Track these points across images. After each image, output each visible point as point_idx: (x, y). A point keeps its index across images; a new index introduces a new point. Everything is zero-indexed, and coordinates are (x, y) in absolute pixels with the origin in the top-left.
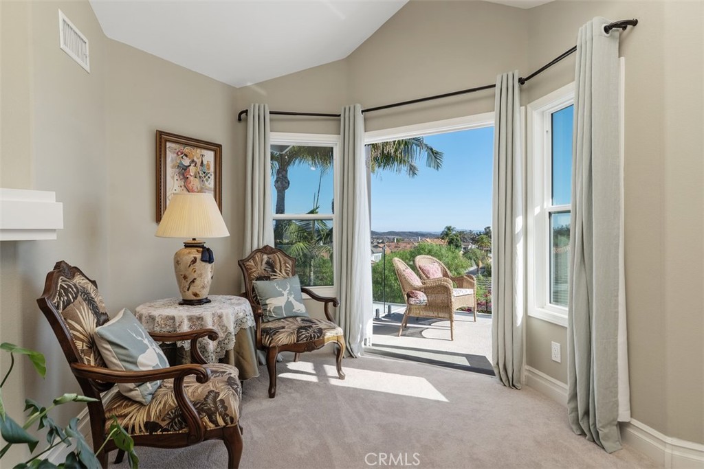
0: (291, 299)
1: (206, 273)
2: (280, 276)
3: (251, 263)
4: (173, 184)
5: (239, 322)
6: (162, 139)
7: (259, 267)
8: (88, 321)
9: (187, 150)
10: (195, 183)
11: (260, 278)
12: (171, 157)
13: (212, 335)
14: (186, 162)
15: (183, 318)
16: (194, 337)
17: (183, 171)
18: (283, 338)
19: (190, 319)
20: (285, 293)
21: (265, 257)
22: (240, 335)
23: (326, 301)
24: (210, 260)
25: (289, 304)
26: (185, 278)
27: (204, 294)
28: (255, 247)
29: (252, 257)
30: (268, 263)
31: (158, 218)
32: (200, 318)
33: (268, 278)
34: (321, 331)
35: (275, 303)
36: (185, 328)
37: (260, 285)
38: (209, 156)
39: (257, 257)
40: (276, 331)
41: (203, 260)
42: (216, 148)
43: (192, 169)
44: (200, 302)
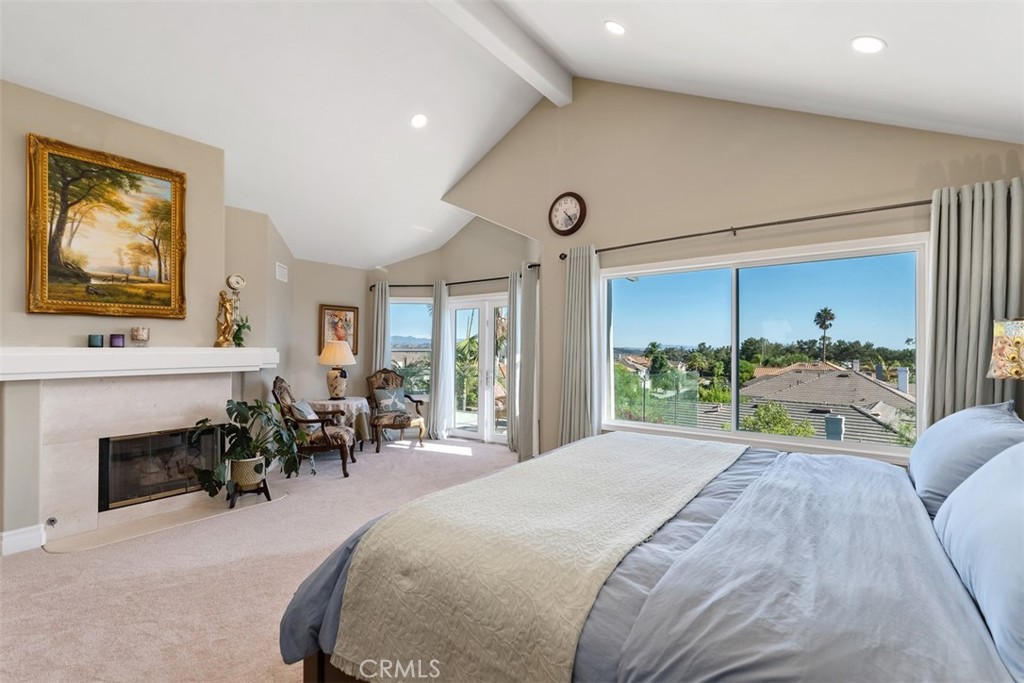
0: (396, 401)
1: (343, 384)
2: (391, 387)
3: (374, 379)
4: (329, 334)
5: (359, 409)
6: (323, 308)
7: (378, 381)
8: (288, 401)
9: (337, 313)
10: (342, 332)
11: (379, 388)
12: (327, 319)
13: (343, 413)
14: (336, 320)
15: (330, 406)
16: (334, 413)
17: (335, 326)
18: (385, 421)
19: (333, 406)
20: (393, 397)
21: (383, 376)
22: (359, 416)
23: (417, 402)
24: (345, 377)
25: (394, 404)
26: (332, 386)
27: (341, 395)
28: (378, 369)
29: (375, 375)
30: (384, 379)
31: (320, 353)
32: (338, 406)
33: (384, 388)
34: (409, 418)
35: (386, 402)
36: (330, 409)
37: (377, 392)
38: (350, 315)
39: (378, 376)
40: (382, 417)
41: (341, 376)
42: (355, 309)
43: (340, 324)
44: (339, 399)
